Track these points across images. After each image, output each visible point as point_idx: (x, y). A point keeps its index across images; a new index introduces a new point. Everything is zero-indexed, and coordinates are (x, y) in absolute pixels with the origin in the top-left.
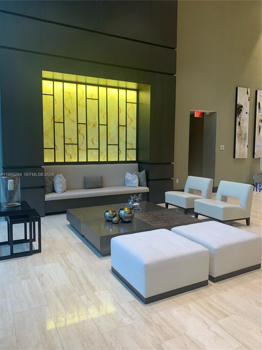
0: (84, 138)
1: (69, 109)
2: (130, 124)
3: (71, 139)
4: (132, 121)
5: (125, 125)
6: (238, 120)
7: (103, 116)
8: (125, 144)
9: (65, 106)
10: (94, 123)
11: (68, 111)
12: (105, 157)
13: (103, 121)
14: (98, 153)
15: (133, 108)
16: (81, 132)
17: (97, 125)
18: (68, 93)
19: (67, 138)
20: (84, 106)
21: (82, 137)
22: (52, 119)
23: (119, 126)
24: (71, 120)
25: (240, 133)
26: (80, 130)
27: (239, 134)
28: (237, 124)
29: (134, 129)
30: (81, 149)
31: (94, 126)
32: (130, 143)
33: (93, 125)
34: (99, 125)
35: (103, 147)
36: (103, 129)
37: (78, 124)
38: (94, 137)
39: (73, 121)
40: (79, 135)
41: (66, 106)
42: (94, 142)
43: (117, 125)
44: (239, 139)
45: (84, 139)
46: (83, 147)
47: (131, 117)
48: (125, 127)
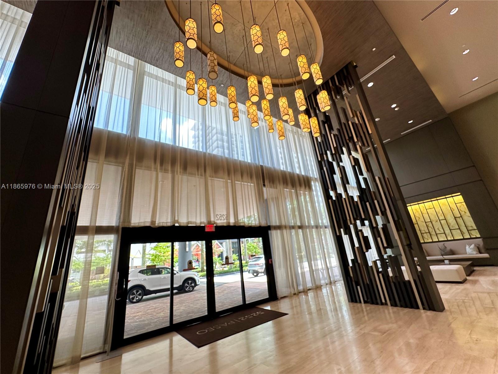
2: (464, 215)
3: (424, 230)
4: (466, 213)
5: (460, 216)
7: (441, 215)
8: (465, 227)
9: (416, 216)
11: (418, 217)
12: (451, 237)
13: (442, 217)
14: (445, 235)
15: (463, 205)
16: (429, 226)
18: (415, 210)
20: (427, 213)
23: (455, 218)
24: (421, 221)
29: (469, 217)
30: (432, 235)
31: (437, 221)
33: (435, 221)
34: (440, 220)
35: (447, 231)
36: (443, 222)
37: (426, 222)
38: (438, 227)
39: (423, 222)
40: (429, 228)
42: (440, 230)
43: (454, 218)
45: (432, 229)
46: (433, 233)
47: (464, 210)
48: (461, 218)
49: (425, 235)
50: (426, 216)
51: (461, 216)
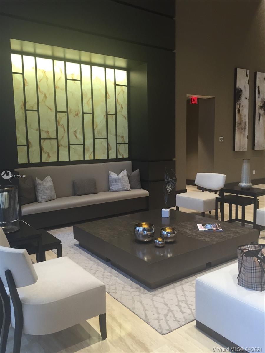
0: (64, 130)
1: (44, 93)
2: (120, 112)
3: (48, 132)
4: (122, 108)
5: (114, 112)
6: (238, 106)
7: (88, 102)
8: (115, 137)
9: (39, 89)
10: (76, 111)
11: (43, 95)
12: (91, 154)
13: (87, 108)
14: (83, 150)
15: (124, 92)
16: (61, 123)
17: (80, 114)
18: (42, 71)
19: (43, 131)
20: (63, 89)
21: (63, 129)
22: (22, 106)
23: (107, 114)
24: (48, 107)
25: (239, 122)
26: (59, 120)
27: (239, 124)
28: (237, 111)
29: (125, 118)
30: (61, 145)
31: (77, 114)
32: (121, 135)
33: (75, 114)
34: (83, 113)
35: (89, 142)
36: (88, 118)
37: (56, 112)
38: (77, 129)
39: (51, 109)
40: (59, 127)
41: (41, 89)
42: (78, 136)
43: (105, 113)
44: (239, 129)
45: (65, 132)
46: (64, 142)
47: (122, 103)
48: (114, 116)
49: (46, 144)
50: (61, 95)
51: (116, 114)
